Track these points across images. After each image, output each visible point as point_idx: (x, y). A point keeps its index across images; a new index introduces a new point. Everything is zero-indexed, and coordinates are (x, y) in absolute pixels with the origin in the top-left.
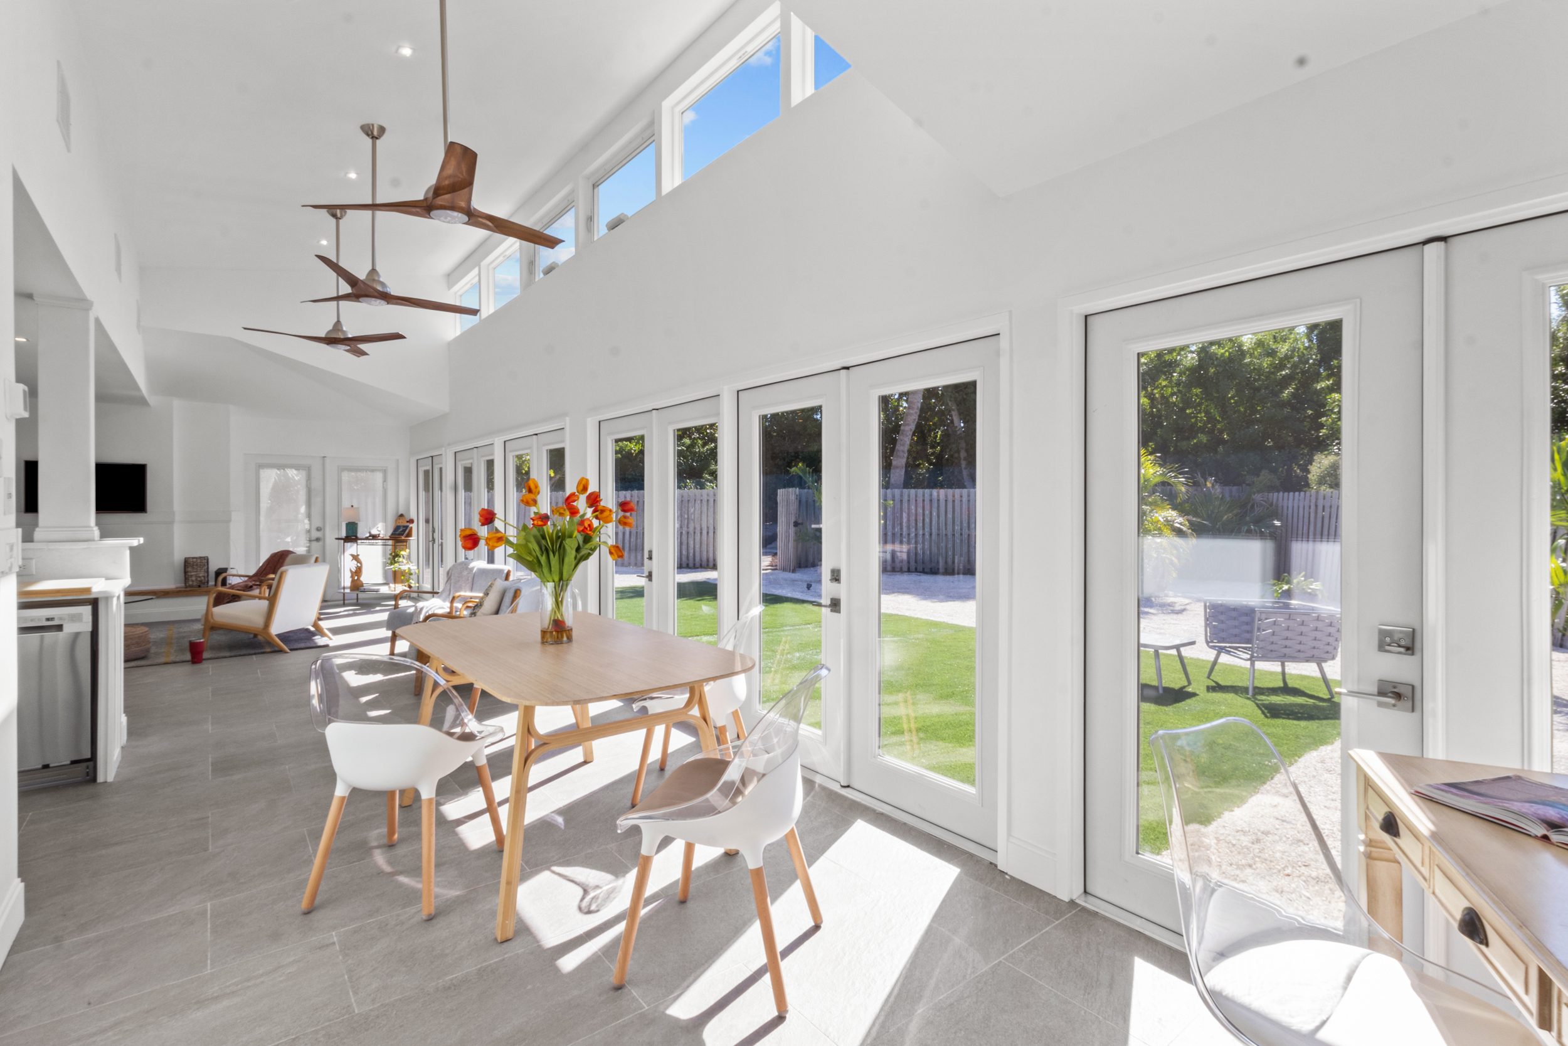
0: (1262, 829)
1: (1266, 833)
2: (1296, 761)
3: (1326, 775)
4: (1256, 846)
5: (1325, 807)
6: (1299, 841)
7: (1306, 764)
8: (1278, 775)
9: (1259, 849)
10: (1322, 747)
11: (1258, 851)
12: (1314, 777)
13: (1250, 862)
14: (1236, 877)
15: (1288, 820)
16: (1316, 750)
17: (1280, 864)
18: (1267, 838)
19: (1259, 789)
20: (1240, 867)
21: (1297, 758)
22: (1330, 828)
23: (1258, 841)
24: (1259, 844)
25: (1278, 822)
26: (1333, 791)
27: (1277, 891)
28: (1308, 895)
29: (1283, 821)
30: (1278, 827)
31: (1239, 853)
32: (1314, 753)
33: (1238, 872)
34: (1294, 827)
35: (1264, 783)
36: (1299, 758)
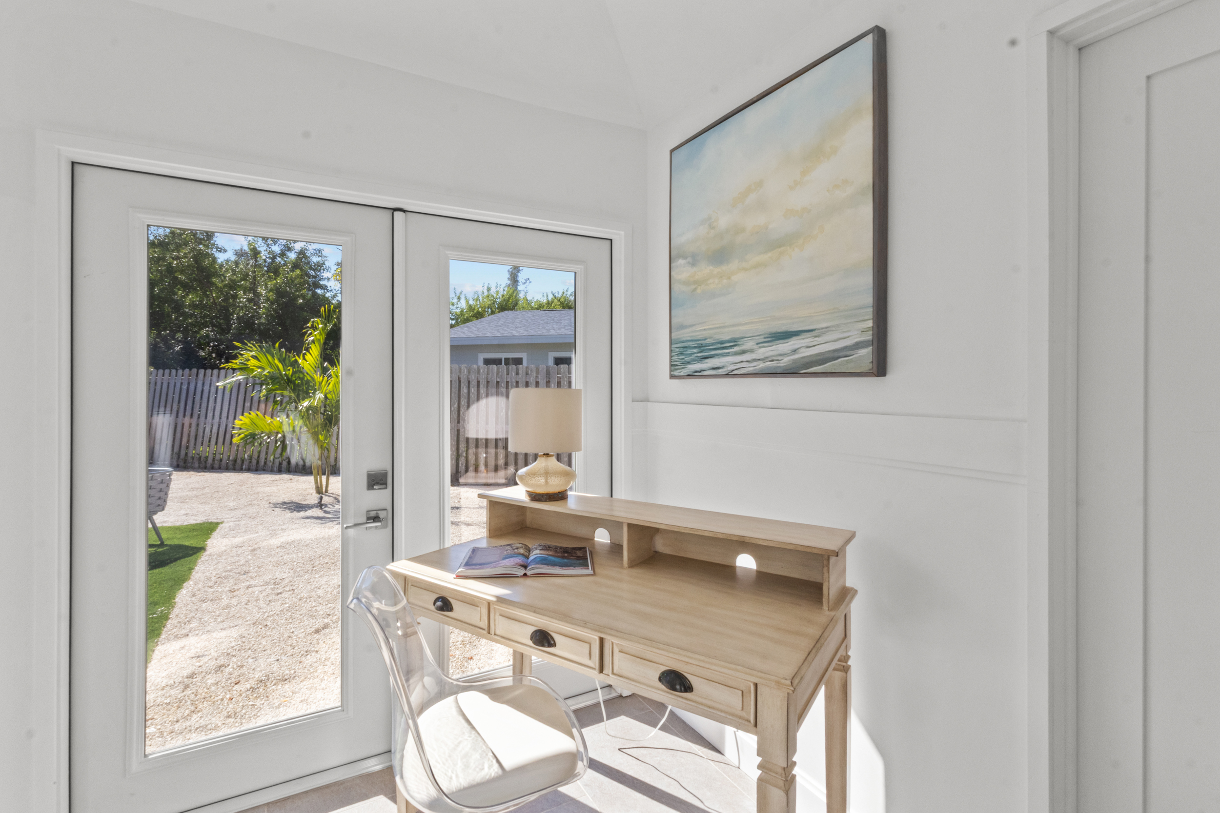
0: (185, 674)
1: (191, 676)
2: (175, 603)
3: (204, 605)
4: (188, 692)
5: (221, 629)
6: (220, 666)
7: (184, 602)
8: (169, 621)
9: (193, 693)
10: (184, 584)
11: (193, 695)
12: (197, 610)
13: (193, 708)
14: (189, 728)
15: (200, 654)
16: (182, 588)
17: (219, 693)
18: (194, 680)
19: (157, 642)
20: (185, 718)
21: (173, 601)
22: (237, 644)
23: (187, 687)
24: (189, 689)
25: (194, 660)
26: (217, 614)
27: (229, 717)
28: (251, 703)
29: (198, 657)
30: (198, 664)
31: (178, 707)
32: (184, 591)
33: (188, 723)
34: (210, 657)
35: (159, 635)
36: (174, 599)
